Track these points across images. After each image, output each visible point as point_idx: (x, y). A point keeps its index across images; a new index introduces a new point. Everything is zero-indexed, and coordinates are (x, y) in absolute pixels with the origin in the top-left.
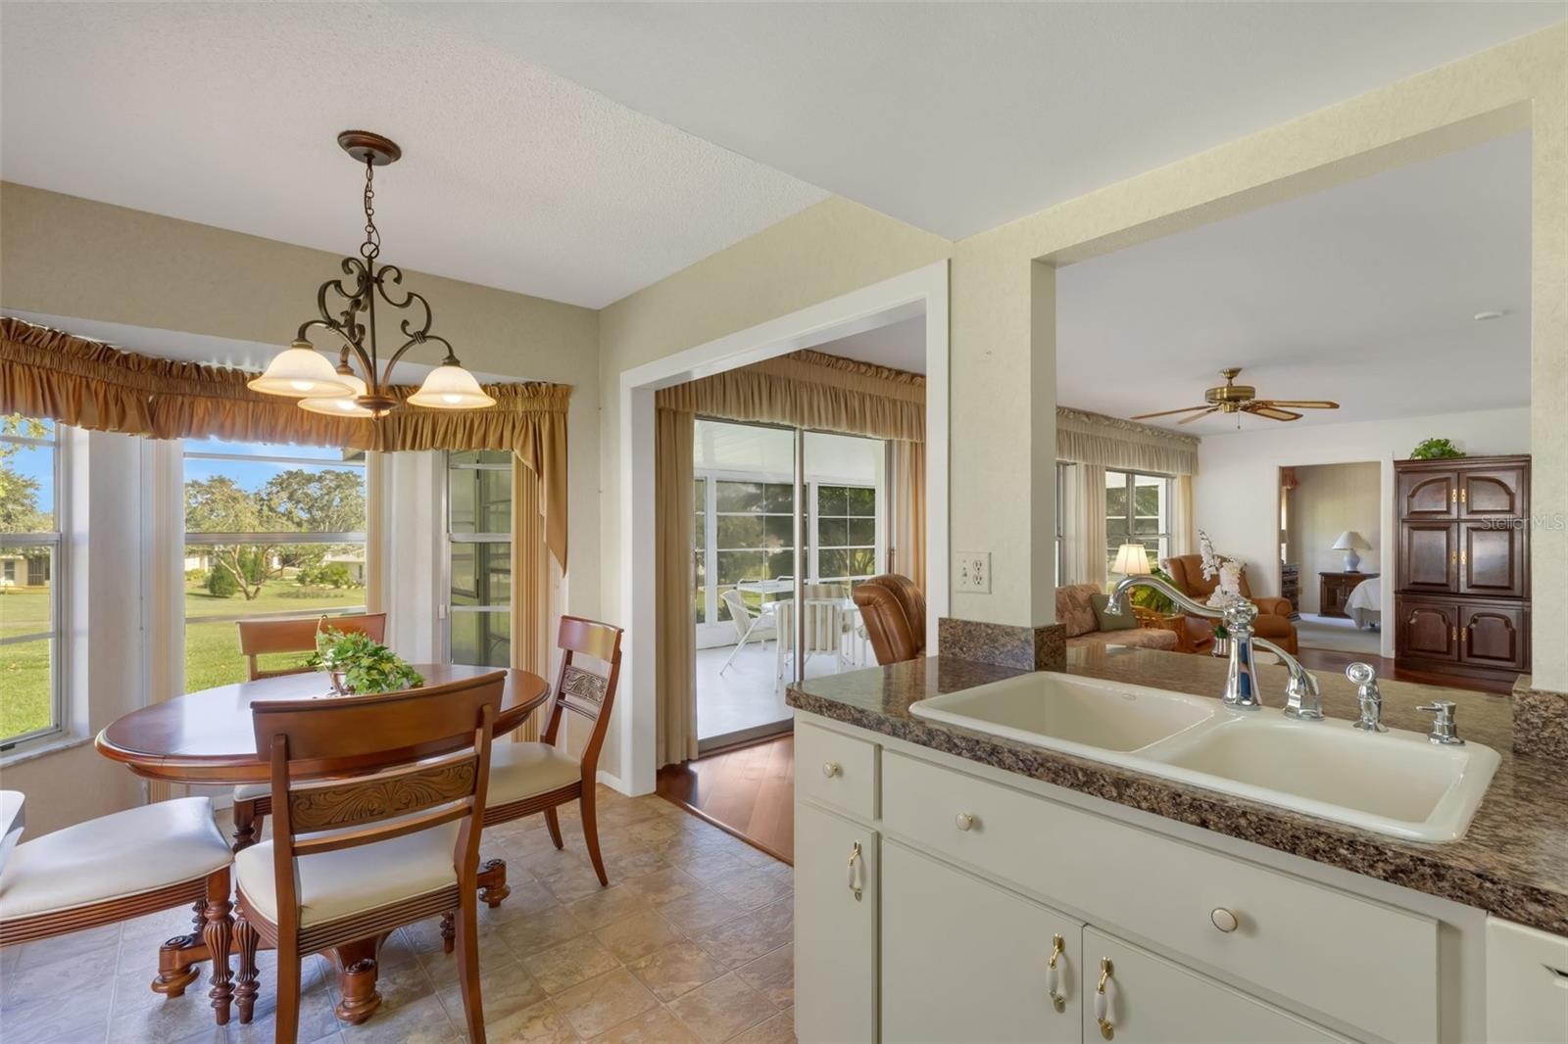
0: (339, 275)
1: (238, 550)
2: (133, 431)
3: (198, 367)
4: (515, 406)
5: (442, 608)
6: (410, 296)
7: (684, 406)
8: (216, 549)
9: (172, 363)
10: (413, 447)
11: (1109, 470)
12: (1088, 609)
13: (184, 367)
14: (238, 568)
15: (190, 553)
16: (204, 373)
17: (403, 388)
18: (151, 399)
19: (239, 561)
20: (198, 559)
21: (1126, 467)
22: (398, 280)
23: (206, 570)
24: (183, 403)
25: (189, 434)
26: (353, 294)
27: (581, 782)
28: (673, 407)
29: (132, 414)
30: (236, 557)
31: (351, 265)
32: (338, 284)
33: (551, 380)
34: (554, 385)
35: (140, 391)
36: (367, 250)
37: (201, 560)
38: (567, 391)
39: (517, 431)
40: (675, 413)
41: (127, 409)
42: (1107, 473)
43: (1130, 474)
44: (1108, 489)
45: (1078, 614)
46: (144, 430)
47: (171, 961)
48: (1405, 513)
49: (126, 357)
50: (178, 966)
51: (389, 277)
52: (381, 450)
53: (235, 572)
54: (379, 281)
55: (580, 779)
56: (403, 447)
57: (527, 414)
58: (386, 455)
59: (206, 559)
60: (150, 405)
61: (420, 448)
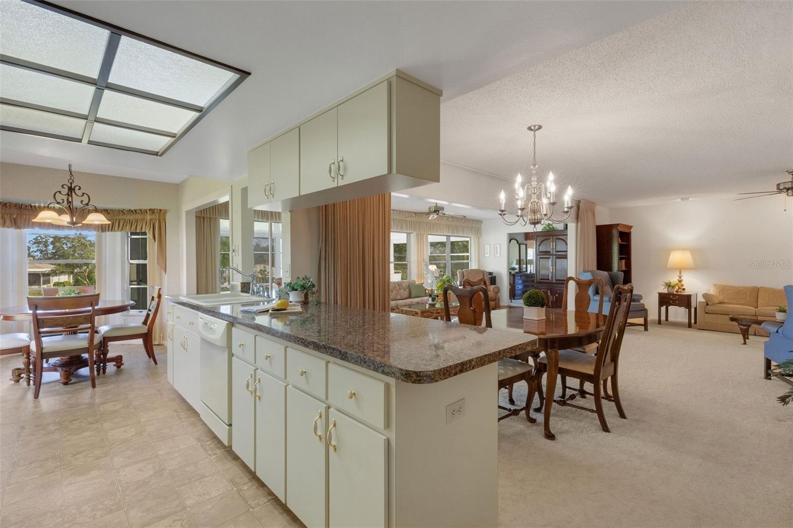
0: (60, 189)
1: (87, 271)
2: (8, 227)
3: (31, 206)
4: (147, 217)
5: (125, 286)
6: (83, 194)
7: (213, 216)
8: (76, 271)
9: (22, 205)
10: (112, 231)
11: (429, 234)
12: (407, 290)
13: (26, 206)
14: (87, 280)
15: (61, 273)
16: (33, 207)
17: (108, 211)
18: (15, 216)
19: (88, 277)
20: (67, 276)
21: (447, 234)
22: (80, 189)
23: (71, 282)
24: (26, 218)
25: (28, 227)
26: (66, 193)
27: (147, 333)
28: (208, 216)
29: (8, 222)
30: (86, 275)
31: (64, 186)
32: (60, 192)
33: (159, 208)
34: (160, 210)
35: (11, 214)
36: (70, 181)
37: (69, 276)
38: (166, 212)
39: (147, 225)
40: (210, 218)
41: (6, 220)
42: (429, 236)
43: (448, 237)
44: (451, 242)
45: (402, 291)
46: (12, 227)
47: (15, 373)
48: (538, 252)
49: (6, 204)
50: (17, 374)
51: (77, 188)
52: (100, 232)
53: (86, 282)
54: (74, 190)
55: (147, 332)
56: (109, 231)
57: (151, 220)
58: (103, 233)
59: (71, 276)
60: (14, 219)
61: (114, 231)
